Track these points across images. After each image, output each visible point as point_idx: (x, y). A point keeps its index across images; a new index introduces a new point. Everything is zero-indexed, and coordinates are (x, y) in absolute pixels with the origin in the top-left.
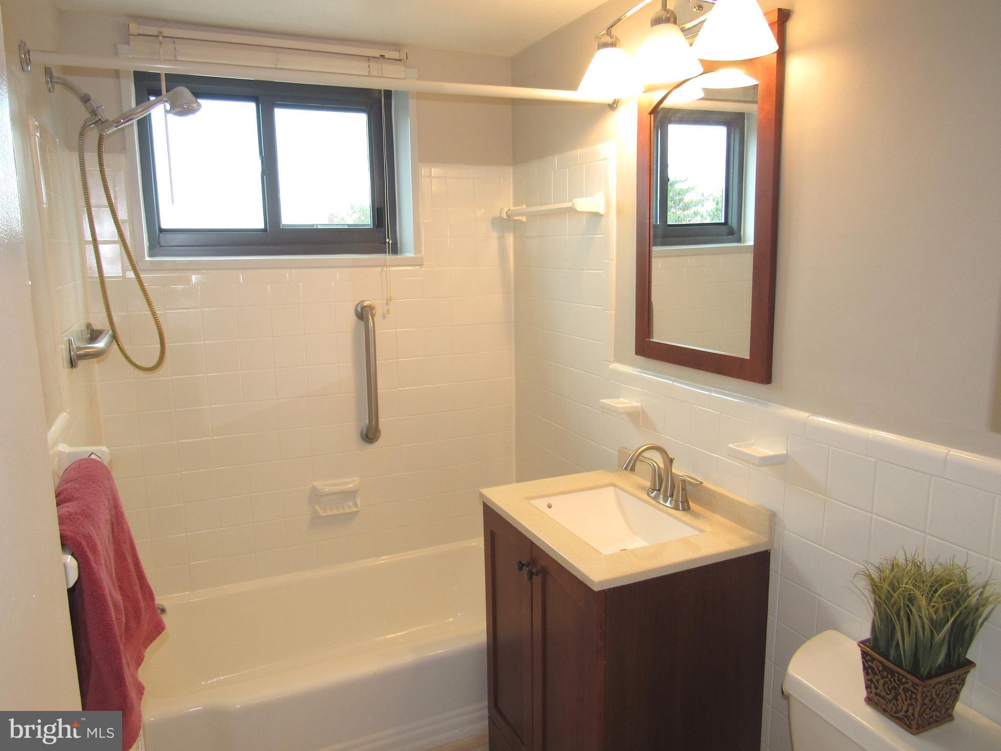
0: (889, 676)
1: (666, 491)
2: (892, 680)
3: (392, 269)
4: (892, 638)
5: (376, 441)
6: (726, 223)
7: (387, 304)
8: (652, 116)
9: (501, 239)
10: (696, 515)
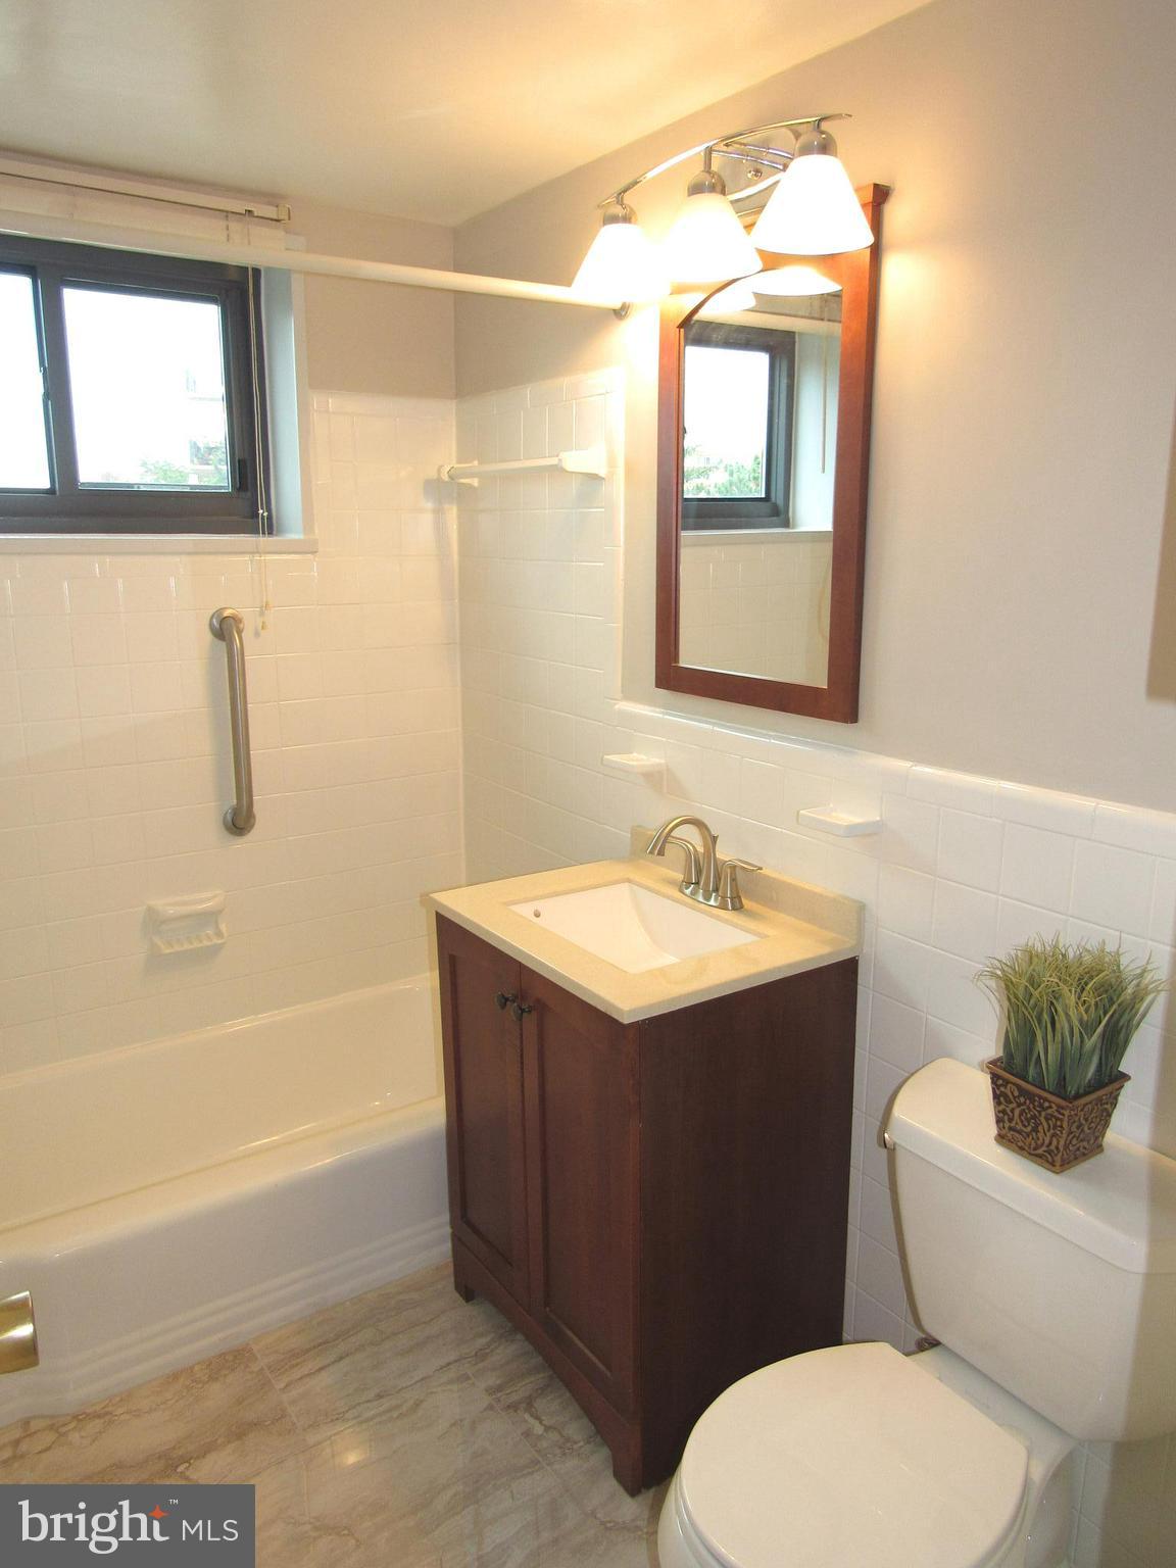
0: (1028, 1102)
1: (707, 884)
2: (1031, 1106)
3: (269, 557)
4: (1031, 1050)
5: (249, 831)
6: (767, 499)
7: (262, 614)
8: (682, 330)
9: (438, 512)
10: (751, 915)
